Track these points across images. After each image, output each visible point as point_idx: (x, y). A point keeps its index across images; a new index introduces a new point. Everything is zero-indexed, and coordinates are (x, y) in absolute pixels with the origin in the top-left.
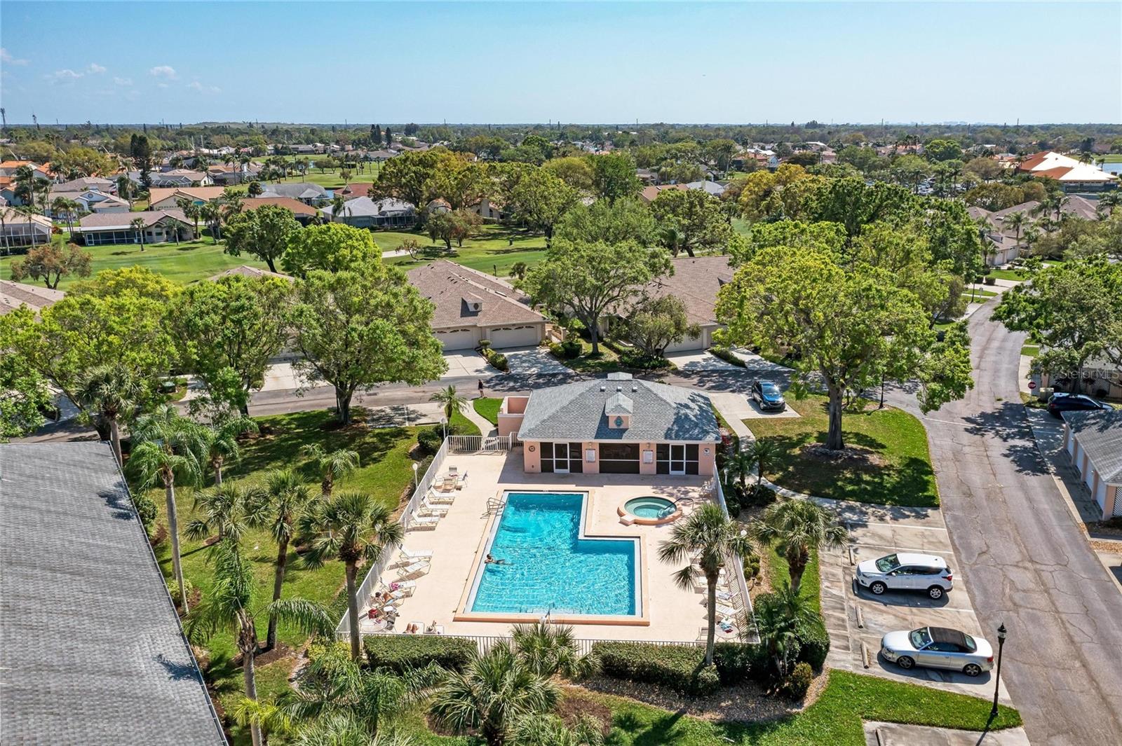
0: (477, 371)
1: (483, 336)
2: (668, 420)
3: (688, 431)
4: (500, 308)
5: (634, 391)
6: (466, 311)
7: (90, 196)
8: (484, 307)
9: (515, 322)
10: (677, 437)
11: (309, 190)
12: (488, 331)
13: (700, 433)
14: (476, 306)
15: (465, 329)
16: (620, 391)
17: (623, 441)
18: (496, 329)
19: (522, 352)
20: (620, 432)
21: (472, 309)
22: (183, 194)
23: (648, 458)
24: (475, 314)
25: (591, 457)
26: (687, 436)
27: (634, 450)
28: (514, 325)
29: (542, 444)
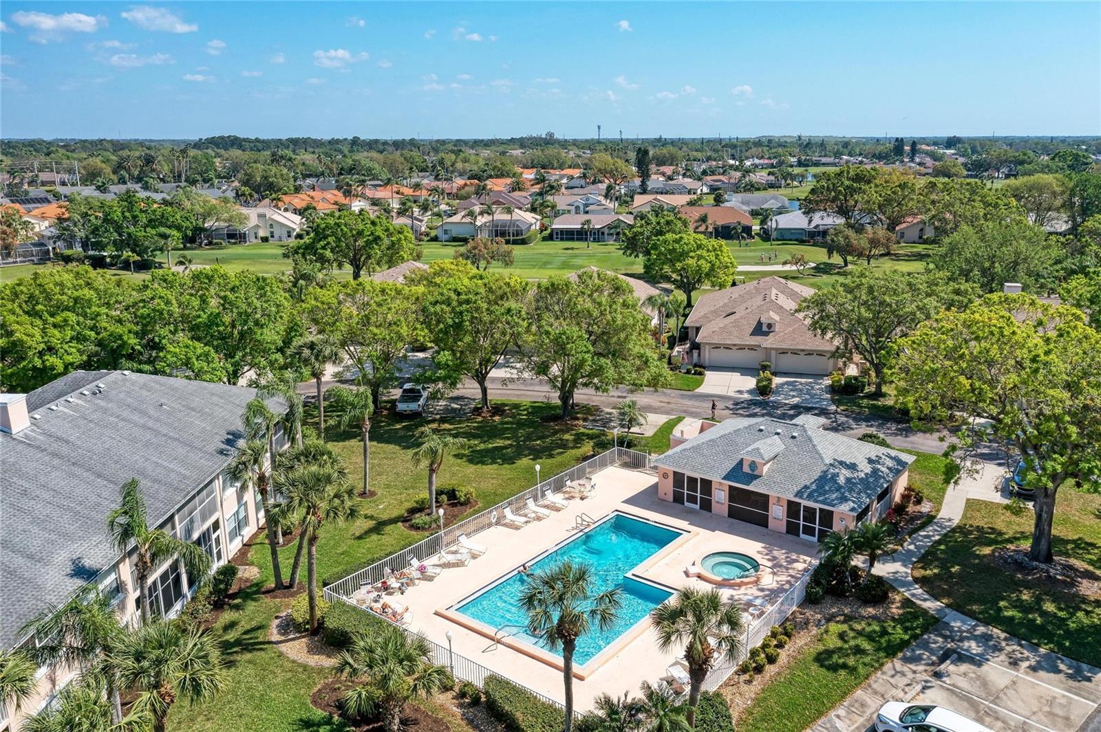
0: (738, 391)
1: (768, 359)
2: (808, 477)
3: (826, 492)
4: (793, 331)
5: (793, 437)
6: (760, 329)
7: (588, 199)
8: (777, 328)
9: (803, 347)
10: (810, 497)
11: (772, 201)
12: (773, 353)
13: (837, 498)
14: (770, 326)
15: (752, 348)
16: (778, 434)
17: (751, 488)
18: (784, 352)
19: (803, 380)
20: (753, 477)
21: (765, 328)
22: (659, 201)
23: (778, 513)
24: (766, 334)
25: (720, 496)
26: (821, 499)
27: (763, 501)
28: (803, 350)
29: (675, 473)
